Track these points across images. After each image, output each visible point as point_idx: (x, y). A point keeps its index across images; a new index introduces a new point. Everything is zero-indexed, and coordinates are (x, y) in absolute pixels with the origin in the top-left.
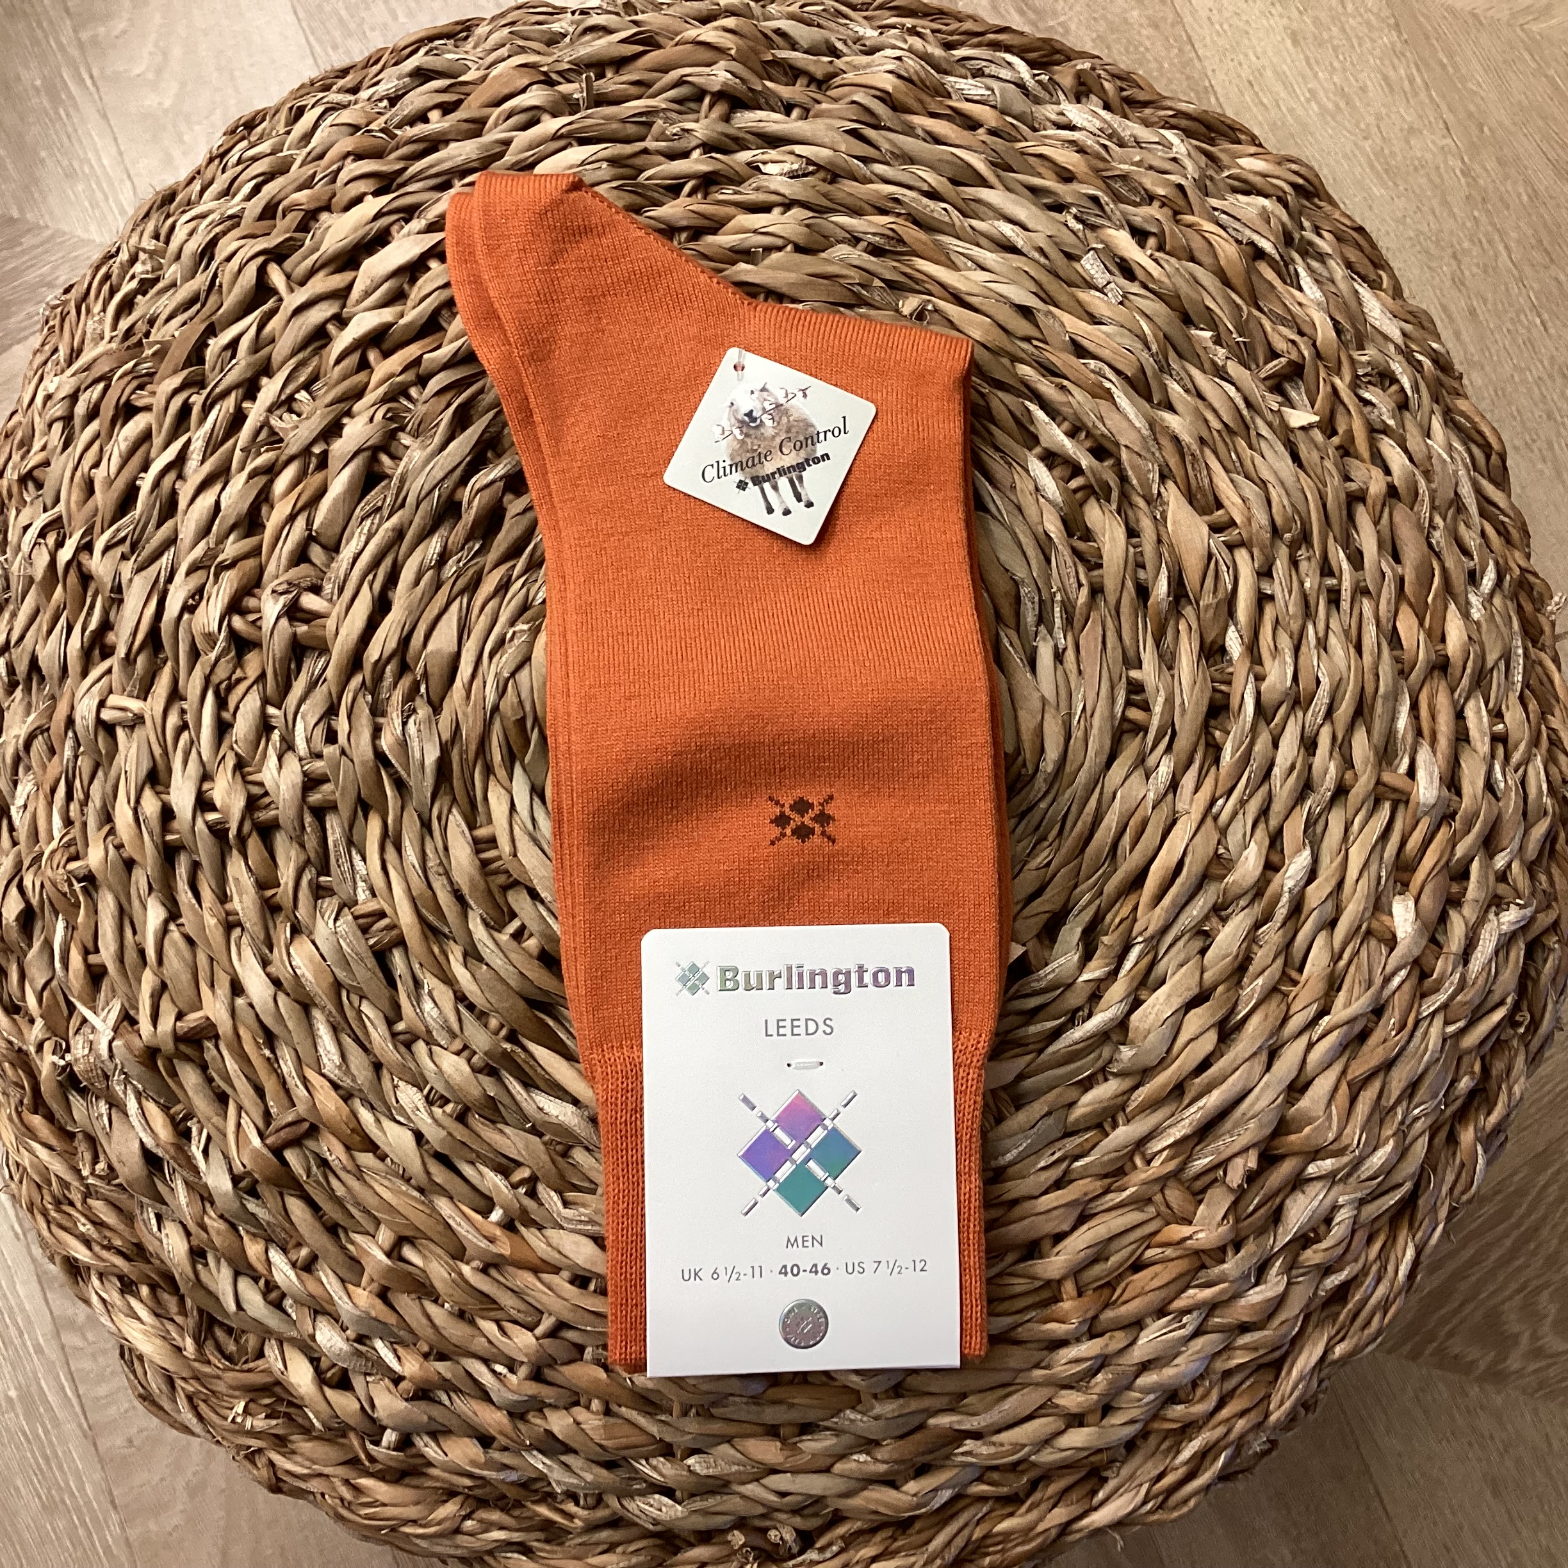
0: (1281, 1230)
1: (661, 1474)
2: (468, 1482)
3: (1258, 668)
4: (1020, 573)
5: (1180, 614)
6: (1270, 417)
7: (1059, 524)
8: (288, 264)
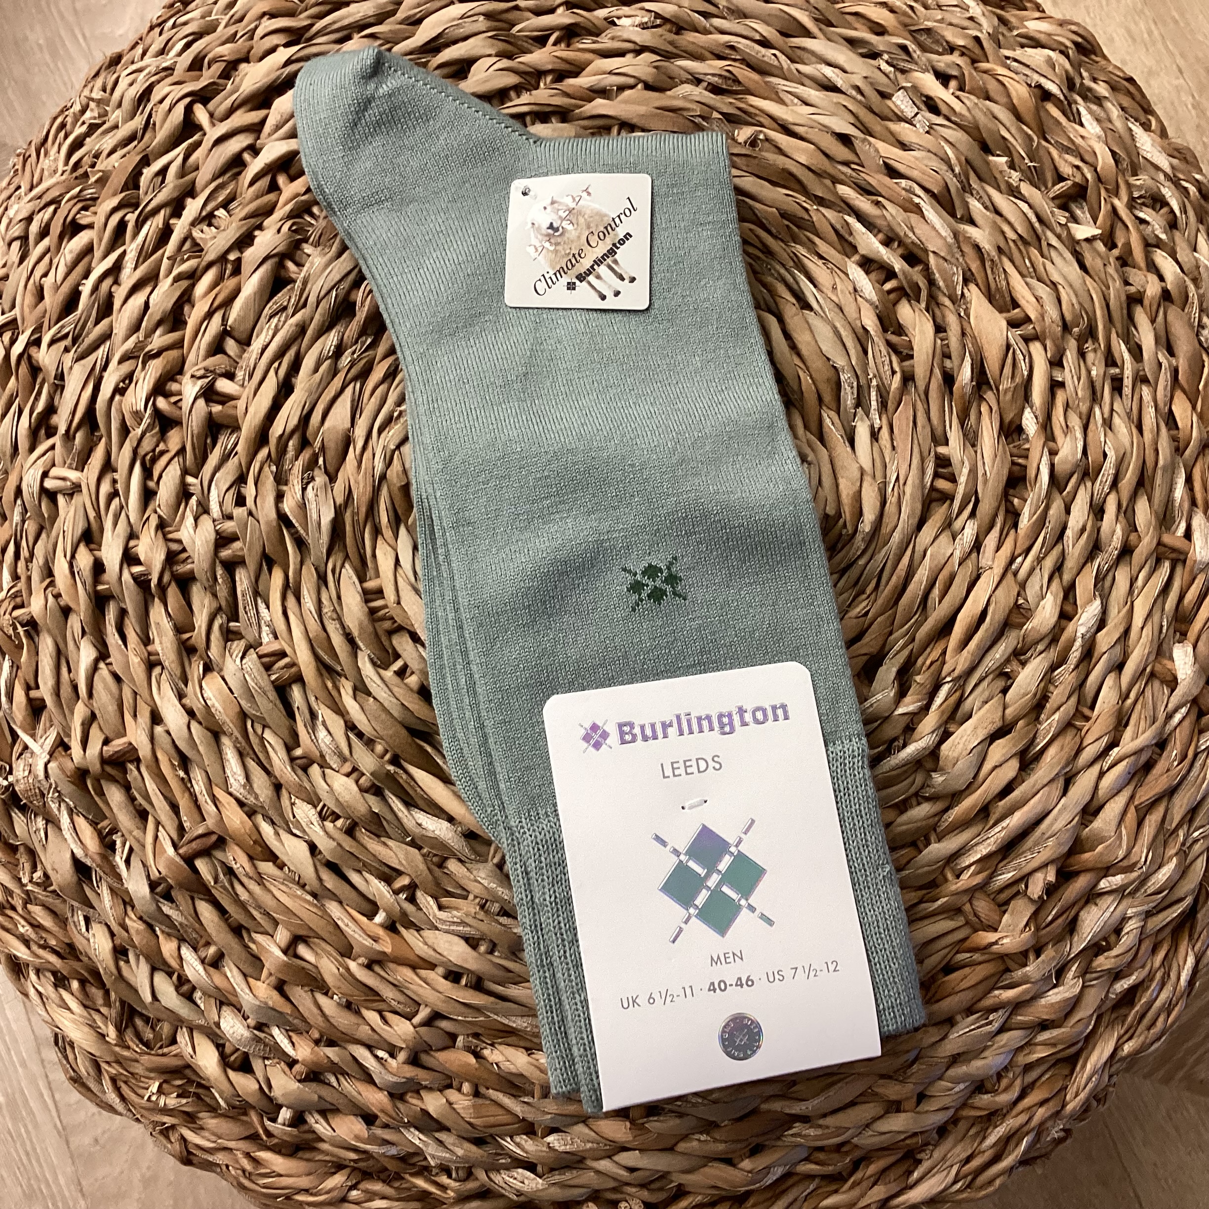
0: (1076, 939)
1: (523, 1150)
2: (353, 1156)
3: (1051, 444)
4: (840, 361)
5: (981, 398)
6: (1058, 229)
7: (875, 319)
8: (211, 105)
